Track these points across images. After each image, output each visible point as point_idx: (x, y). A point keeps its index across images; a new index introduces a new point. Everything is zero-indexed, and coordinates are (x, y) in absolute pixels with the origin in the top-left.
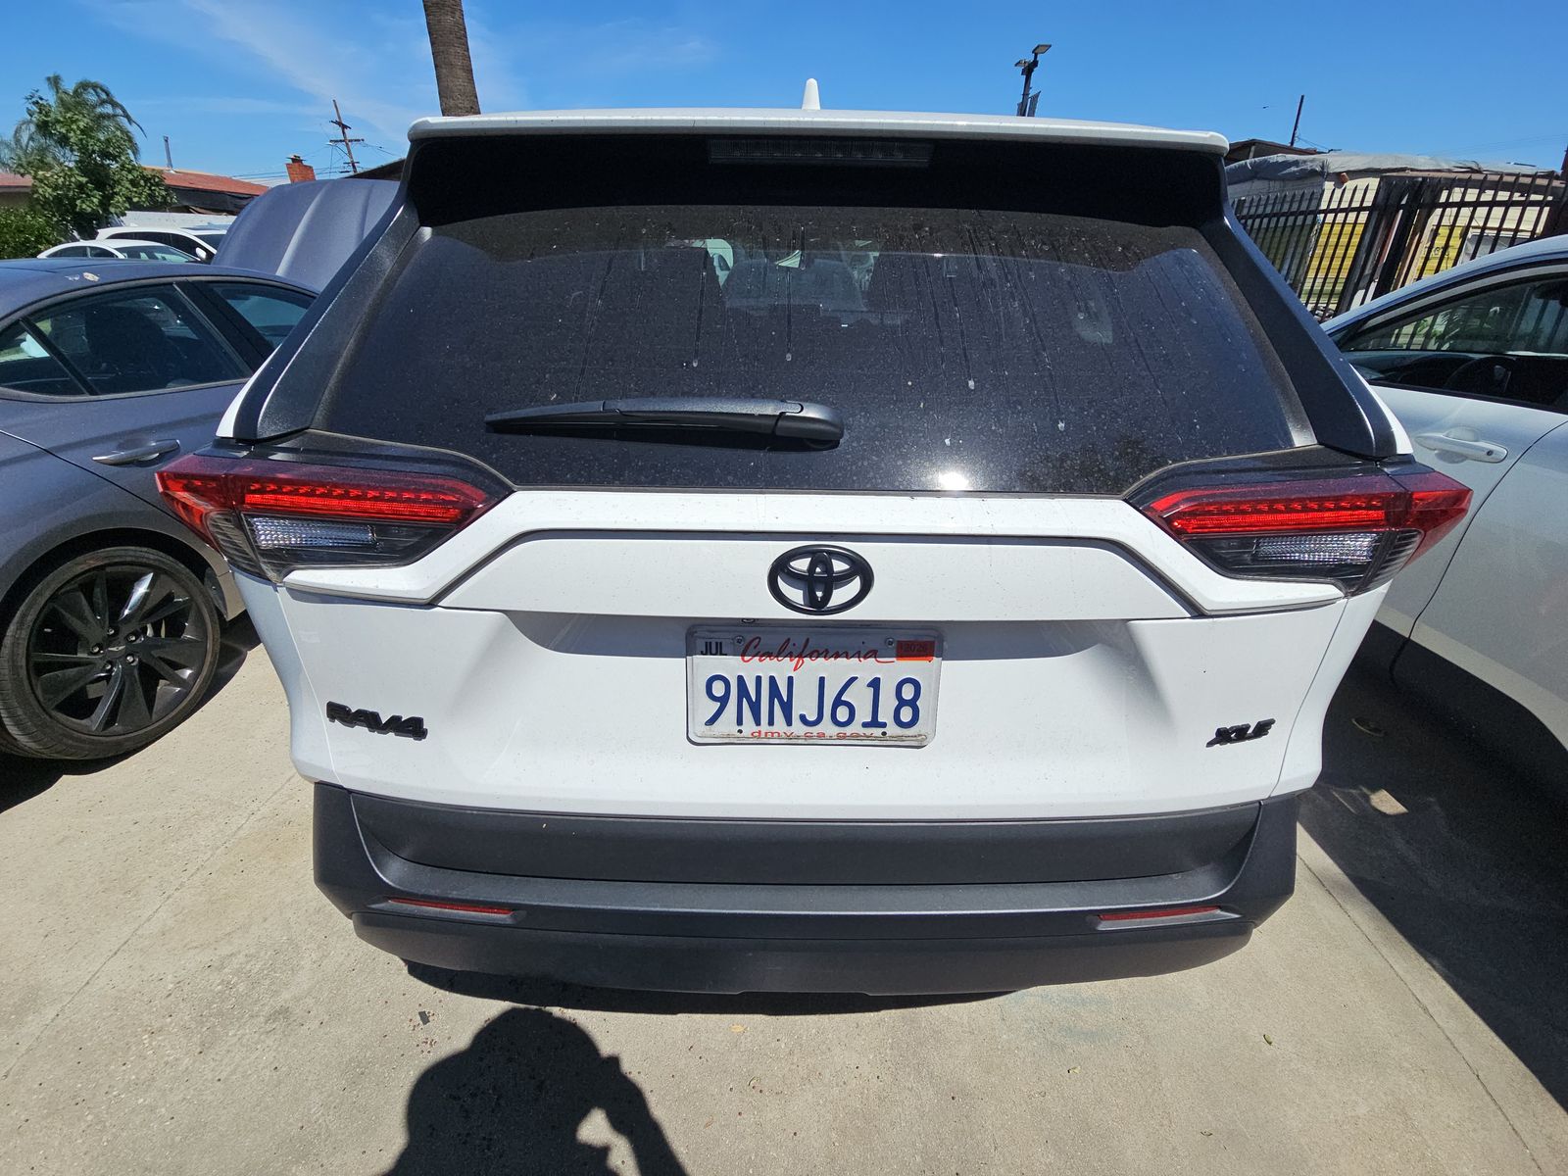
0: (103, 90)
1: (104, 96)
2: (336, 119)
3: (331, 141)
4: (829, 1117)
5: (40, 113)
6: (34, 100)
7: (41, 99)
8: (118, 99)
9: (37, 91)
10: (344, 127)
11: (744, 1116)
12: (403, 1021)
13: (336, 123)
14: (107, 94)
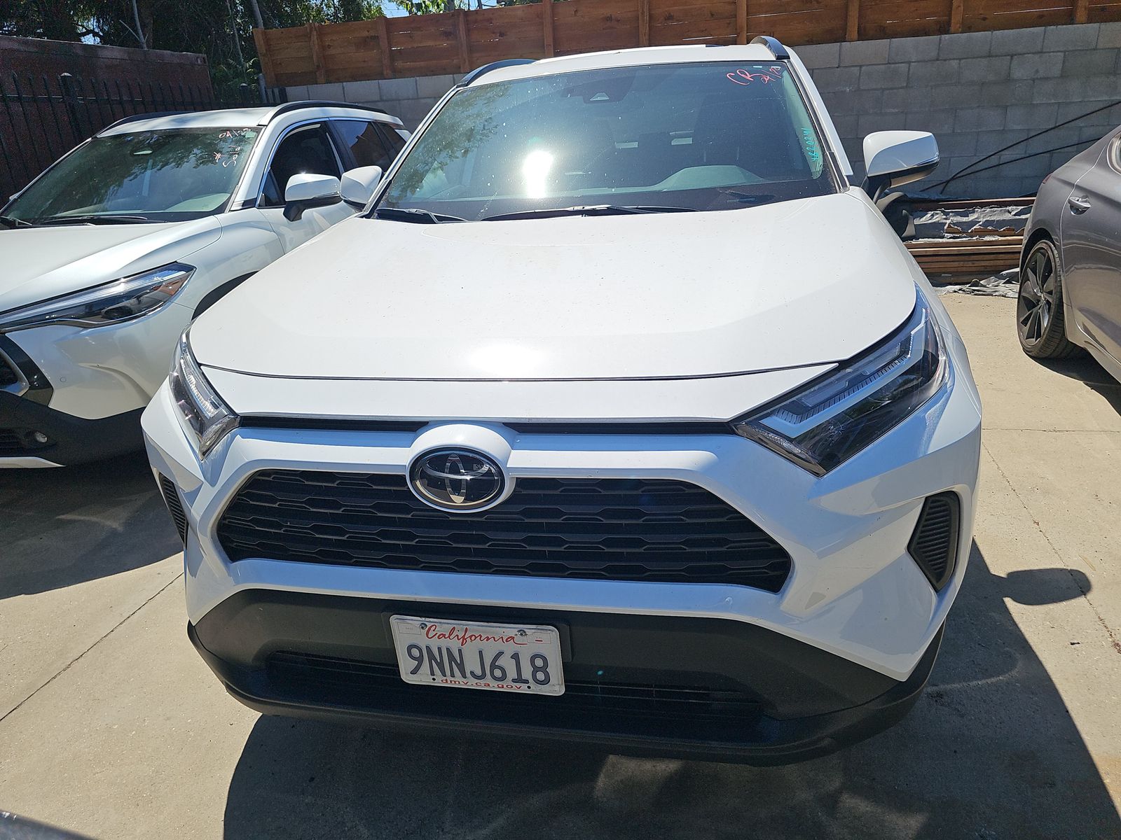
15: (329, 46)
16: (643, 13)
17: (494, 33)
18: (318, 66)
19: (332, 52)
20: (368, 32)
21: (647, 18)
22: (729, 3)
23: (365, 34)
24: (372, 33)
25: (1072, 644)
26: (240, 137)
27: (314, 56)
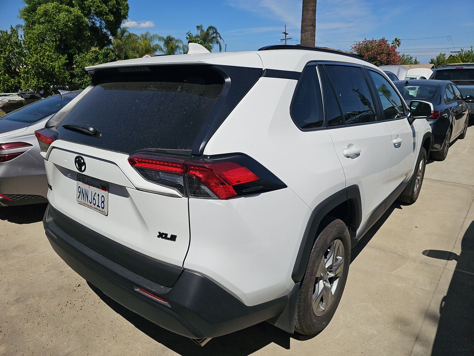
0: (215, 29)
1: (215, 31)
2: (285, 32)
3: (281, 40)
4: (120, 353)
5: (190, 38)
6: (189, 34)
7: (191, 34)
8: (218, 31)
9: (190, 31)
10: (286, 34)
11: (105, 340)
12: (75, 284)
13: (284, 33)
14: (216, 30)
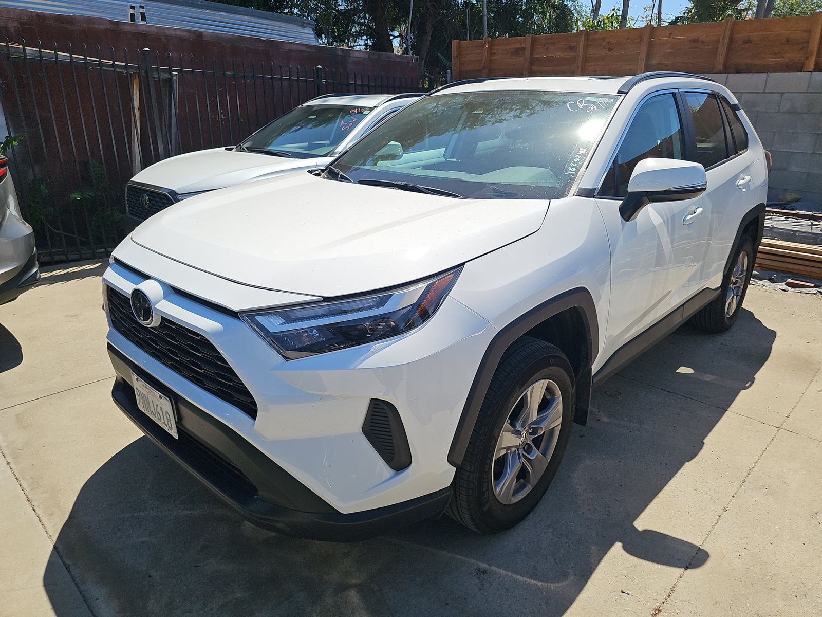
15: (494, 54)
16: (724, 38)
17: (604, 48)
18: (484, 67)
19: (496, 57)
20: (520, 44)
21: (726, 41)
22: (806, 31)
23: (519, 46)
24: (523, 46)
25: (622, 592)
26: (361, 112)
27: (483, 60)
